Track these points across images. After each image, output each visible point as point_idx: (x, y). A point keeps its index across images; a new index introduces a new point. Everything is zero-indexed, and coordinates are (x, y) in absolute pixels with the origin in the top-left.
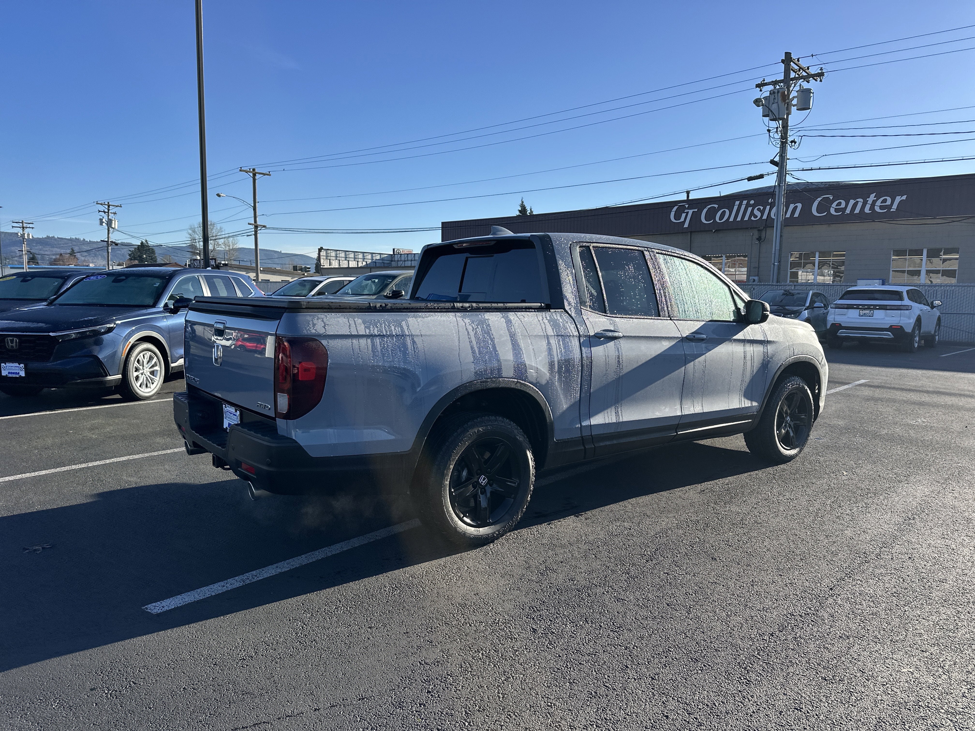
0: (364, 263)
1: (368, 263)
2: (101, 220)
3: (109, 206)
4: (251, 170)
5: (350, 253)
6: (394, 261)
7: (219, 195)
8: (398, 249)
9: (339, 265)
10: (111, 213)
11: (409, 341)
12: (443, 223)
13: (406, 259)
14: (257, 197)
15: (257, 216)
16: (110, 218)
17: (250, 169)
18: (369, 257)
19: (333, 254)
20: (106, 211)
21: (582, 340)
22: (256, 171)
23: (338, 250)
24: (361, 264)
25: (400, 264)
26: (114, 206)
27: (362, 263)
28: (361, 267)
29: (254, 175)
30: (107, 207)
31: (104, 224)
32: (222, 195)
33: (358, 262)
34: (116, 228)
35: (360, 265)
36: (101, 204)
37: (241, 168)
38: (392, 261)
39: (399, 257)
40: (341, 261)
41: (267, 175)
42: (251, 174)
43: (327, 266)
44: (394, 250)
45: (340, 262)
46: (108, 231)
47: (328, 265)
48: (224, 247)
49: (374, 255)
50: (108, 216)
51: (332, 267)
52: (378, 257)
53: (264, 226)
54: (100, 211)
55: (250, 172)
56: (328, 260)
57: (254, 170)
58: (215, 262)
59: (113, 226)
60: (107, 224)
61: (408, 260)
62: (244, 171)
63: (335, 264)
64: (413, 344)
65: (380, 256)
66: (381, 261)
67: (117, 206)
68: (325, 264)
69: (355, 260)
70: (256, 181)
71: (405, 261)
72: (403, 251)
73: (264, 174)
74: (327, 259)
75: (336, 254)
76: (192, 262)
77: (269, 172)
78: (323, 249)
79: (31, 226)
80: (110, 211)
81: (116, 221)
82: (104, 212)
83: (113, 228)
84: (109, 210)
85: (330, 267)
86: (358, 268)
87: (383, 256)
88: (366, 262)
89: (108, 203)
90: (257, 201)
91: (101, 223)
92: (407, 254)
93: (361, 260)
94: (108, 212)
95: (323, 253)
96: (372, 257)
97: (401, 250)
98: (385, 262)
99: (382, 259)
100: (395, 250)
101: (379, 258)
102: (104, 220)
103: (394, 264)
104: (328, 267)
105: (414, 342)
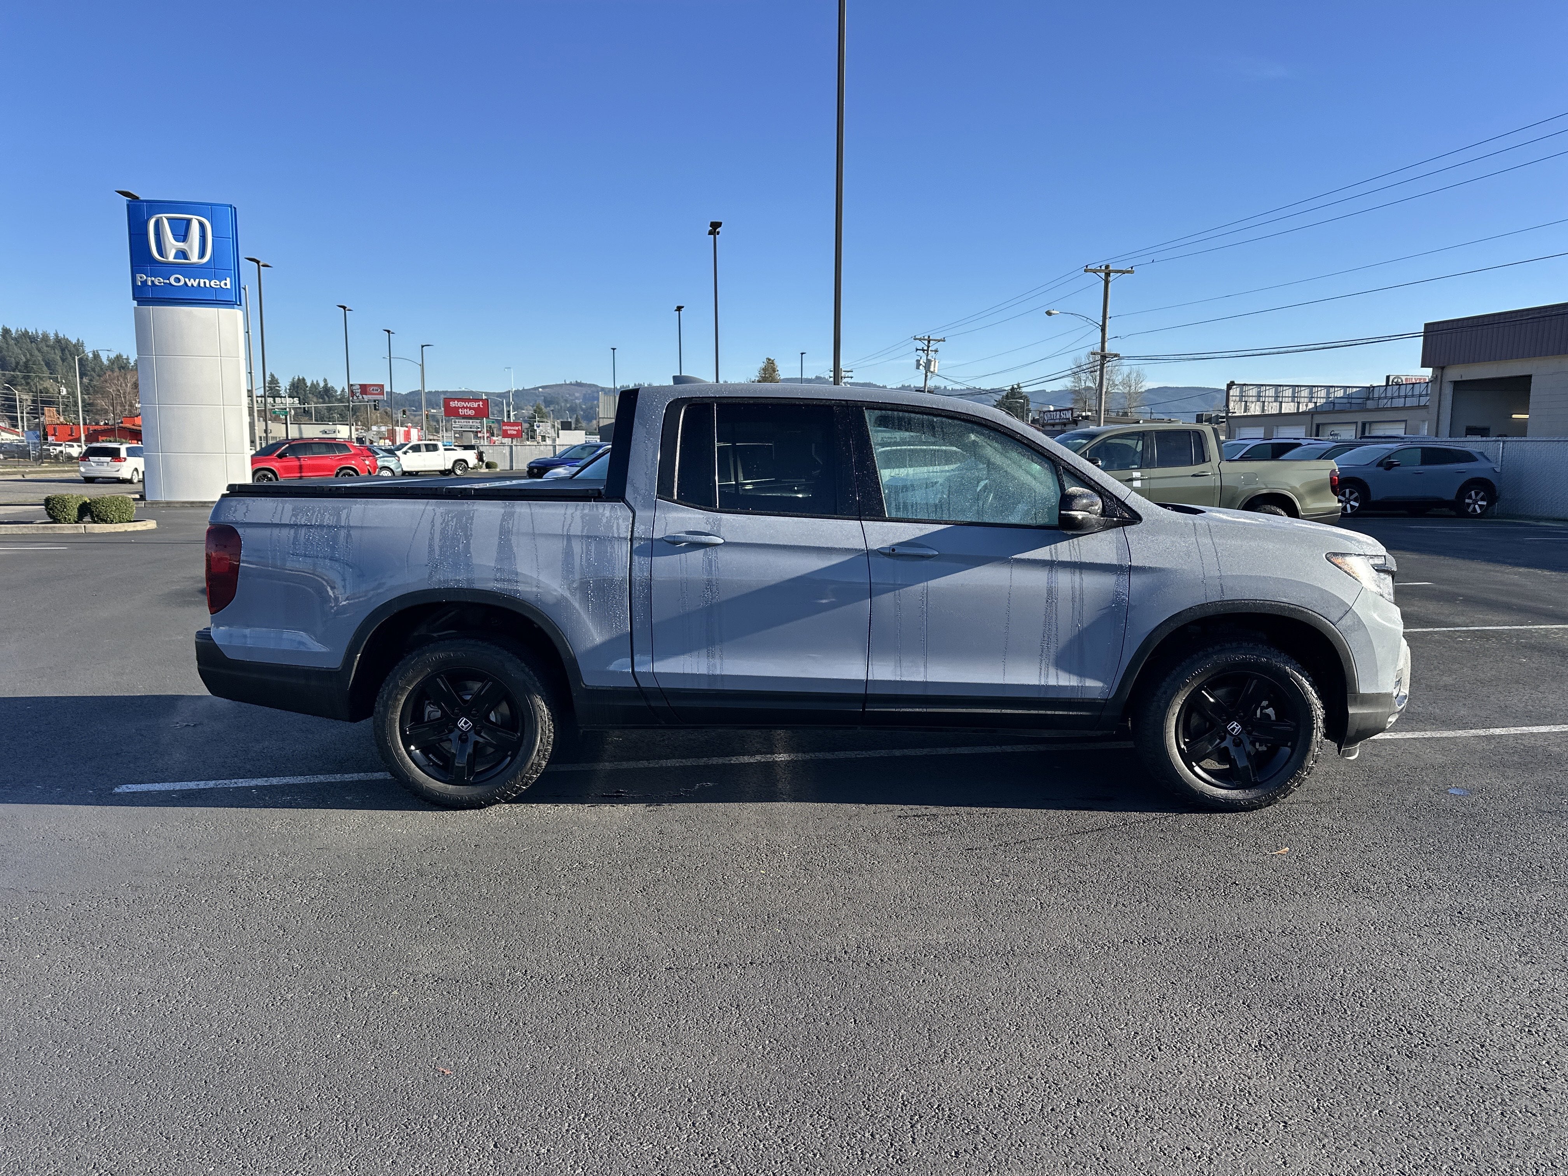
0: (1311, 406)
1: (1318, 404)
2: (918, 361)
3: (929, 342)
4: (1103, 268)
5: (1285, 388)
6: (1373, 399)
7: (1049, 313)
8: (1398, 377)
9: (1263, 410)
10: (931, 351)
11: (343, 533)
12: (1426, 325)
13: (1396, 394)
14: (1108, 310)
15: (1106, 339)
16: (929, 357)
17: (1101, 267)
18: (1323, 393)
19: (1253, 392)
20: (926, 348)
21: (636, 545)
22: (1111, 268)
23: (1262, 385)
24: (1305, 407)
25: (1382, 403)
26: (935, 340)
27: (1307, 406)
28: (1304, 413)
29: (1108, 275)
30: (926, 342)
31: (921, 367)
32: (1054, 312)
33: (1299, 403)
34: (936, 371)
35: (1302, 408)
36: (920, 340)
37: (1087, 266)
38: (1368, 399)
39: (1394, 390)
40: (1266, 404)
41: (1128, 272)
42: (1103, 275)
43: (1240, 412)
44: (1388, 377)
45: (1264, 406)
46: (926, 376)
47: (1243, 411)
48: (1121, 388)
49: (1332, 390)
50: (927, 356)
51: (1249, 414)
52: (1340, 393)
53: (1116, 355)
54: (917, 350)
55: (1100, 271)
56: (1243, 403)
57: (1107, 267)
58: (1072, 414)
59: (932, 369)
60: (925, 367)
61: (1399, 397)
62: (1091, 271)
63: (1255, 409)
64: (347, 538)
65: (1345, 392)
66: (1345, 401)
67: (939, 341)
68: (1236, 410)
69: (1293, 401)
70: (1110, 285)
71: (1392, 398)
72: (1406, 379)
73: (1123, 272)
74: (1241, 401)
75: (1259, 392)
76: (1042, 415)
77: (1132, 268)
78: (1235, 385)
79: (850, 374)
80: (930, 349)
81: (937, 361)
82: (923, 350)
83: (932, 372)
84: (928, 347)
85: (1245, 414)
86: (1298, 413)
87: (1349, 391)
88: (1316, 403)
89: (929, 337)
90: (1108, 316)
91: (918, 365)
92: (1413, 384)
93: (1306, 400)
94: (928, 350)
95: (1235, 391)
96: (1328, 393)
97: (1404, 378)
98: (1354, 401)
99: (1349, 397)
100: (1391, 379)
101: (1342, 395)
102: (921, 362)
103: (1370, 404)
104: (1242, 414)
105: (349, 536)
